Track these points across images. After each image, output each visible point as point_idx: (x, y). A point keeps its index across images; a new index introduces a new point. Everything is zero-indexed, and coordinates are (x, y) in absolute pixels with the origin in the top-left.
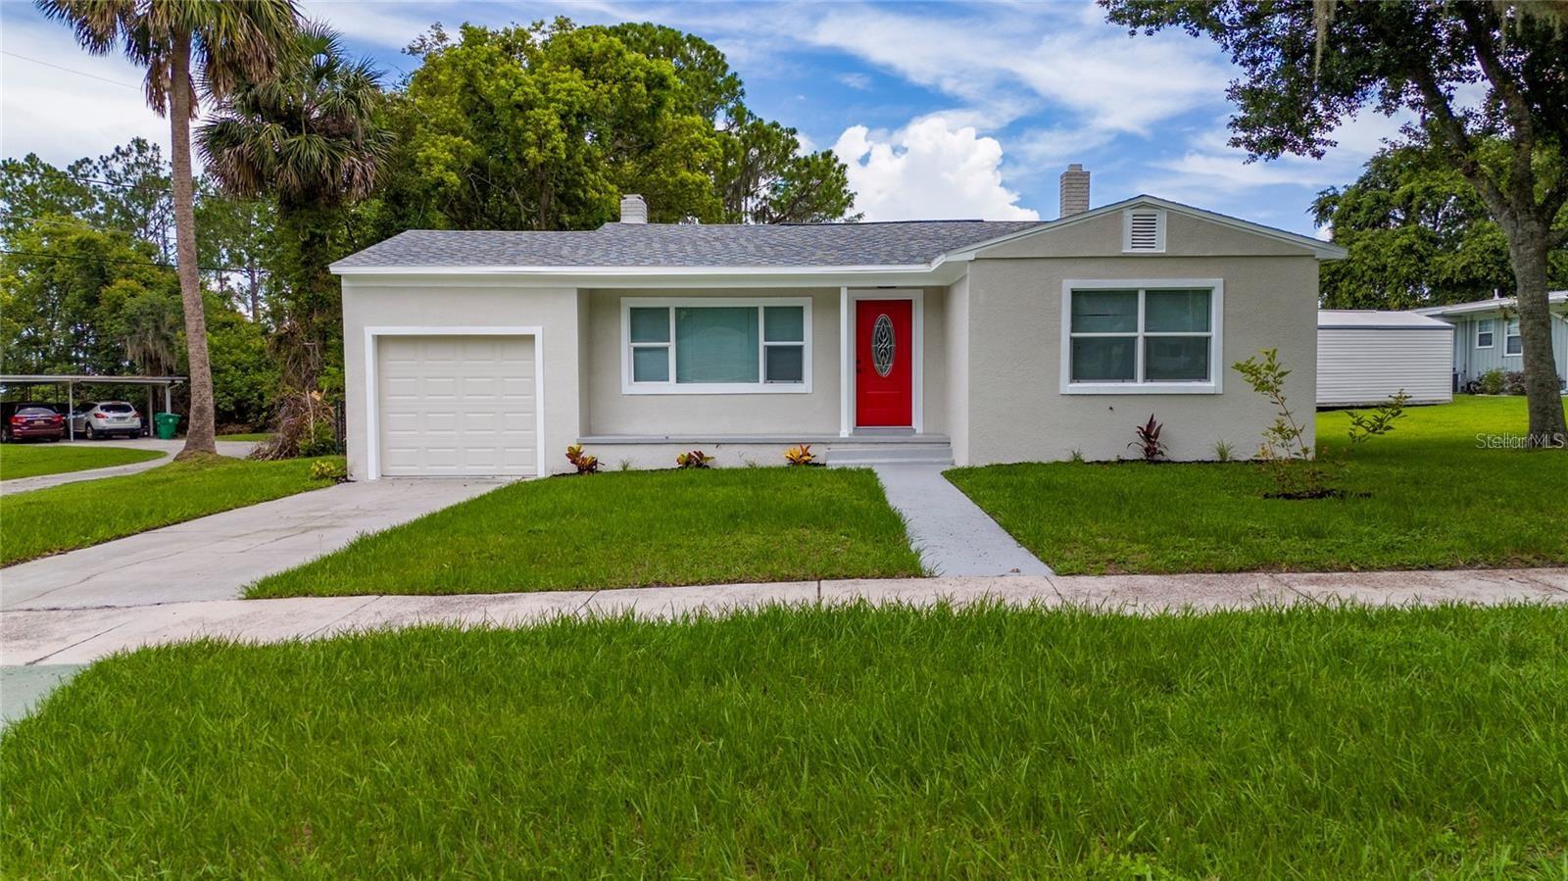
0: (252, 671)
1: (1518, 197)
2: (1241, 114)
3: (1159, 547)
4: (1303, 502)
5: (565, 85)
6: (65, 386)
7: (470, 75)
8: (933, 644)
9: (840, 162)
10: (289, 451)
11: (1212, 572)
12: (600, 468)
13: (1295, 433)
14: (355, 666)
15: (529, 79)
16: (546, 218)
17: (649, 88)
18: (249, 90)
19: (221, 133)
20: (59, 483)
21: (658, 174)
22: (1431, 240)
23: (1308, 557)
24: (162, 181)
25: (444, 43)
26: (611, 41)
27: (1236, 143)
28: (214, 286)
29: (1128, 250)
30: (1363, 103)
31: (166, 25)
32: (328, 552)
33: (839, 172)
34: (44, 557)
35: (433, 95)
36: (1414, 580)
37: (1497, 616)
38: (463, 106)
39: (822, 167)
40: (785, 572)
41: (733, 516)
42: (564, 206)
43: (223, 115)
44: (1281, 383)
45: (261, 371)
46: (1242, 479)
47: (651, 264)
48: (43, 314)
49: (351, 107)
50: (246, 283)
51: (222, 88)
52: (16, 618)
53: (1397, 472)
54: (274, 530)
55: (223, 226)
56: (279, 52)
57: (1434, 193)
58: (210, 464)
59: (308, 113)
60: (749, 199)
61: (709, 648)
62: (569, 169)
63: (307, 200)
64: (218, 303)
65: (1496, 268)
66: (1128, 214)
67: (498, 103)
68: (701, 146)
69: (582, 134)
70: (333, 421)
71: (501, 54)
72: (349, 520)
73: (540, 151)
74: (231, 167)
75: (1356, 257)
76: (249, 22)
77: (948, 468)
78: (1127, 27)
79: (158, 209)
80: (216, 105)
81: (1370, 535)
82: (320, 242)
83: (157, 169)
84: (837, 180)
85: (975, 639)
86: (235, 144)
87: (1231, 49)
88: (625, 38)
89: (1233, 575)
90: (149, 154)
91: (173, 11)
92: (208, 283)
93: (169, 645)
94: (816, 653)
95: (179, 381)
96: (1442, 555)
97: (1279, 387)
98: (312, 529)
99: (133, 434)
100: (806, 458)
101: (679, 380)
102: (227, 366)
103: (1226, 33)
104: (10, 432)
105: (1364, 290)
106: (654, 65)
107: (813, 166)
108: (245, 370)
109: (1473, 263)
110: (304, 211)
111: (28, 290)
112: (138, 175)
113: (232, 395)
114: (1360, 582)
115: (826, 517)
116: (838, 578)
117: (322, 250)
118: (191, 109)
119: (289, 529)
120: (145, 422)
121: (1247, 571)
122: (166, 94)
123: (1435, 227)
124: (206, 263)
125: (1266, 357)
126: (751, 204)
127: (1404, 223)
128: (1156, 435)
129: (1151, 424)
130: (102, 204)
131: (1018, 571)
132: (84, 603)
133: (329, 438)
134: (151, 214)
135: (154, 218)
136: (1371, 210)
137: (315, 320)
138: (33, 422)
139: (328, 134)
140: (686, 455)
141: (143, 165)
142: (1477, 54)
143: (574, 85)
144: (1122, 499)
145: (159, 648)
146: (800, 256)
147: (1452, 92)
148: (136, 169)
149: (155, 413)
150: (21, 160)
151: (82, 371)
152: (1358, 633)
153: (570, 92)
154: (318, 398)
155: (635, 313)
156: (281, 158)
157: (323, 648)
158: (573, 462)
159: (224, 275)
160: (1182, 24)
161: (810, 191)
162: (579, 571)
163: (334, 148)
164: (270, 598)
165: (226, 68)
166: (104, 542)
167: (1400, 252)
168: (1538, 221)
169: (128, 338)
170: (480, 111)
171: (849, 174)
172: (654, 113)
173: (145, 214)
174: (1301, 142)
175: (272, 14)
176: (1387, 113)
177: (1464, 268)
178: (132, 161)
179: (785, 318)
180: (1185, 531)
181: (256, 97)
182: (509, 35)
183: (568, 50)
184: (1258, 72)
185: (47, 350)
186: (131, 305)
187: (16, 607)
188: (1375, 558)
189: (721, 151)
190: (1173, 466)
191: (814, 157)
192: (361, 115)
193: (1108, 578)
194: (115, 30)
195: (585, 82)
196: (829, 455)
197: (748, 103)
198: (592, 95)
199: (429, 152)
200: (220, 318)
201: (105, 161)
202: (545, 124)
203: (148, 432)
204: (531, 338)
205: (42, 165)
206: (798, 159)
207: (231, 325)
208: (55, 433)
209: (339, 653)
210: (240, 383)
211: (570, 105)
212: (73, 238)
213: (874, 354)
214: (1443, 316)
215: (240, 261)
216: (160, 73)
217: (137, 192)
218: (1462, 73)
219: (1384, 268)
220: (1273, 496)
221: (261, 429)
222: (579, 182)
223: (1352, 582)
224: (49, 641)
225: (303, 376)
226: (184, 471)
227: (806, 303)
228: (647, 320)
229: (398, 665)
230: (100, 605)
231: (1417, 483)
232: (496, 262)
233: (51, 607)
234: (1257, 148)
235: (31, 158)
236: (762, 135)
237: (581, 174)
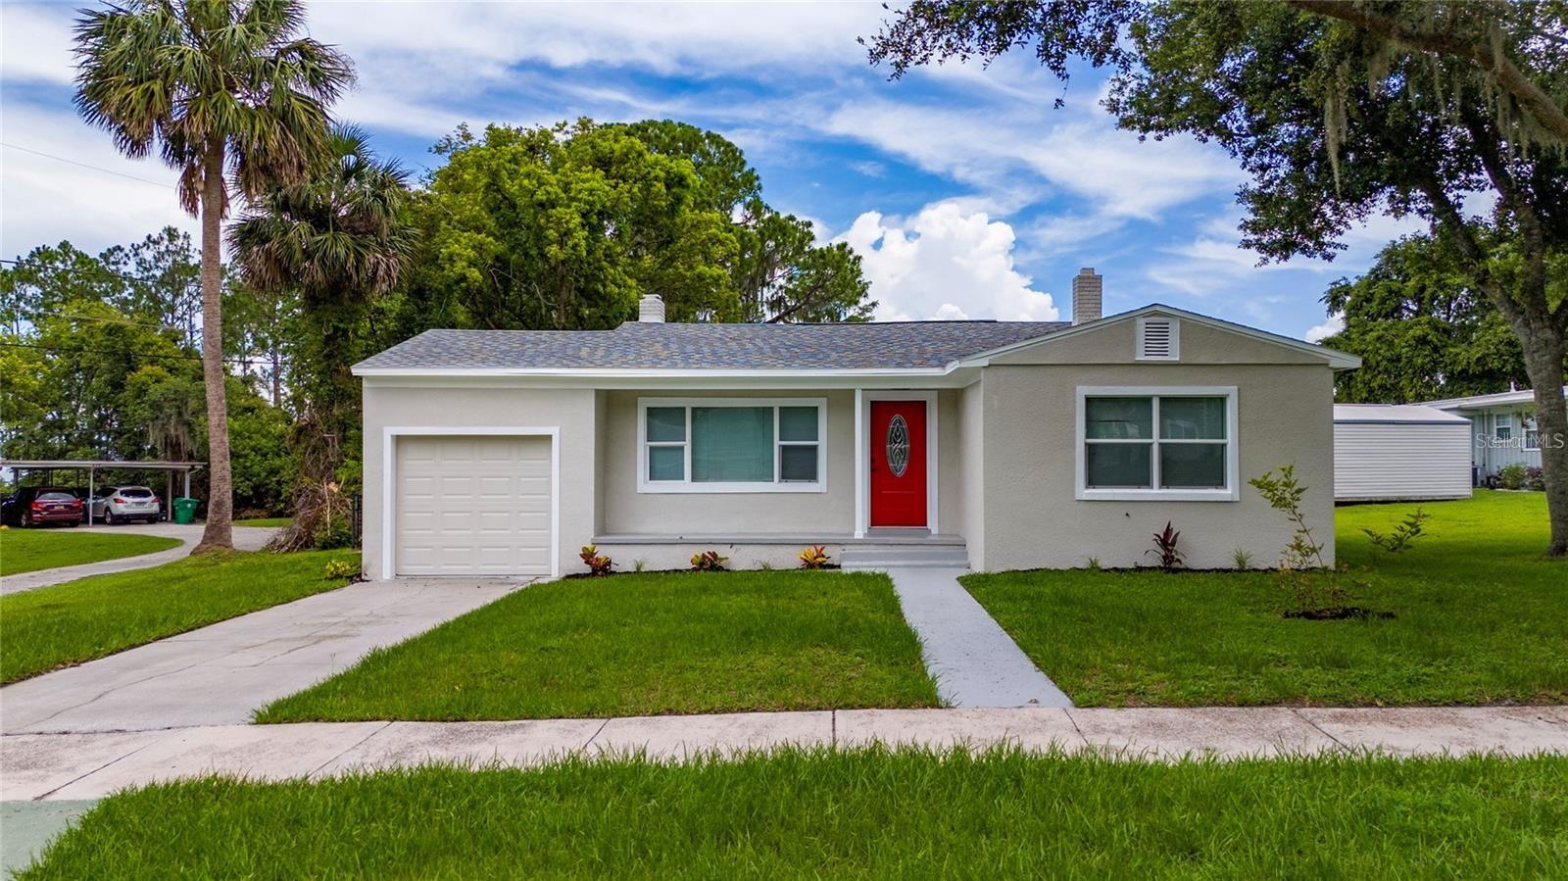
0: (258, 819)
1: (1531, 305)
2: (1251, 217)
3: (1179, 676)
4: (1324, 622)
5: (587, 185)
6: (86, 471)
7: (494, 175)
8: (951, 797)
9: (855, 253)
10: (304, 543)
11: (1233, 705)
12: (613, 568)
13: (1314, 550)
14: (363, 817)
15: (553, 179)
16: (566, 311)
17: (668, 187)
18: (279, 190)
19: (251, 231)
20: (76, 576)
21: (677, 268)
22: (1445, 331)
23: (1330, 691)
24: (191, 269)
25: (469, 142)
26: (632, 143)
27: (1247, 245)
28: (238, 370)
29: (1141, 357)
30: (1372, 209)
31: (201, 131)
32: (340, 671)
33: (854, 263)
34: (57, 669)
35: (458, 192)
36: (1440, 718)
37: (1527, 770)
38: (487, 204)
39: (837, 258)
40: (799, 700)
41: (746, 634)
42: (583, 300)
43: (254, 214)
44: (1298, 500)
45: (280, 456)
46: (1262, 593)
47: (668, 367)
48: (68, 398)
49: (378, 206)
50: (269, 367)
51: (253, 191)
52: (27, 743)
53: (1419, 586)
54: (287, 640)
55: (249, 311)
56: (310, 156)
57: (1446, 285)
58: (227, 559)
59: (336, 211)
60: (765, 290)
61: (721, 800)
62: (589, 264)
63: (332, 295)
64: (240, 388)
65: (1512, 360)
66: (1141, 323)
67: (521, 202)
68: (719, 241)
69: (603, 229)
70: (350, 513)
71: (525, 154)
72: (363, 628)
73: (561, 249)
74: (259, 264)
75: (1370, 348)
76: (282, 128)
77: (964, 573)
78: (1137, 133)
79: (186, 295)
80: (247, 204)
81: (1394, 665)
82: (342, 336)
83: (187, 257)
84: (852, 271)
85: (993, 793)
86: (264, 242)
87: (1240, 155)
88: (646, 135)
89: (1255, 709)
90: (179, 242)
91: (209, 118)
92: (232, 367)
93: (177, 783)
94: (830, 809)
95: (199, 466)
96: (1468, 690)
97: (1296, 503)
98: (325, 638)
99: (151, 519)
100: (820, 560)
101: (694, 479)
102: (246, 452)
103: (1234, 140)
104: (30, 518)
105: (1378, 381)
106: (673, 165)
107: (828, 258)
108: (265, 455)
109: (1488, 355)
110: (329, 306)
111: (54, 374)
112: (167, 263)
113: (250, 480)
114: (1386, 720)
115: (840, 634)
116: (853, 708)
117: (344, 344)
118: (222, 211)
119: (302, 638)
120: (163, 507)
121: (1269, 705)
122: (200, 197)
123: (1448, 319)
124: (229, 345)
125: (1283, 474)
126: (767, 293)
127: (1417, 314)
128: (1173, 544)
129: (1168, 531)
130: (131, 290)
131: (1036, 702)
132: (95, 725)
133: (345, 530)
134: (179, 300)
135: (182, 304)
136: (1383, 301)
137: (336, 412)
138: (53, 507)
139: (354, 231)
140: (700, 555)
141: (174, 253)
142: (1485, 164)
143: (595, 185)
144: (1141, 616)
145: (167, 785)
146: (817, 358)
147: (1461, 200)
148: (167, 257)
149: (173, 498)
150: (54, 247)
151: (104, 456)
152: (1385, 790)
153: (591, 192)
154: (336, 490)
155: (651, 412)
156: (308, 255)
157: (332, 794)
158: (587, 562)
159: (248, 359)
160: (1191, 130)
161: (825, 281)
162: (590, 697)
163: (359, 245)
164: (280, 723)
165: (258, 171)
166: (117, 652)
167: (1414, 343)
168: (1552, 328)
169: (151, 424)
170: (501, 205)
171: (863, 266)
172: (673, 210)
173: (173, 301)
174: (1311, 245)
175: (304, 120)
176: (1396, 216)
177: (1478, 359)
178: (163, 249)
179: (800, 417)
180: (1204, 658)
181: (286, 197)
182: (533, 136)
183: (590, 150)
184: (1267, 178)
185: (70, 434)
186: (155, 392)
187: (26, 730)
188: (1400, 692)
189: (738, 246)
190: (1191, 575)
191: (830, 249)
192: (387, 213)
193: (1128, 711)
194: (151, 132)
195: (606, 181)
196: (844, 557)
197: (765, 197)
198: (613, 194)
199: (452, 249)
200: (243, 405)
201: (136, 249)
202: (567, 222)
203: (167, 517)
204: (549, 438)
205: (75, 252)
206: (814, 251)
207: (252, 410)
208: (75, 517)
209: (347, 800)
210: (258, 467)
211: (591, 204)
212: (102, 324)
213: (888, 454)
214: (1459, 409)
215: (264, 346)
216: (194, 175)
217: (166, 279)
218: (1470, 181)
219: (1399, 360)
220: (1293, 615)
221: (280, 514)
222: (599, 277)
223: (1375, 719)
224: (60, 771)
225: (322, 467)
226: (200, 566)
227: (821, 403)
228: (664, 418)
229: (407, 816)
230: (110, 729)
231: (1439, 601)
232: (515, 364)
233: (62, 730)
234: (1269, 249)
235: (64, 245)
236: (778, 228)
237: (601, 269)
